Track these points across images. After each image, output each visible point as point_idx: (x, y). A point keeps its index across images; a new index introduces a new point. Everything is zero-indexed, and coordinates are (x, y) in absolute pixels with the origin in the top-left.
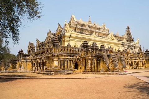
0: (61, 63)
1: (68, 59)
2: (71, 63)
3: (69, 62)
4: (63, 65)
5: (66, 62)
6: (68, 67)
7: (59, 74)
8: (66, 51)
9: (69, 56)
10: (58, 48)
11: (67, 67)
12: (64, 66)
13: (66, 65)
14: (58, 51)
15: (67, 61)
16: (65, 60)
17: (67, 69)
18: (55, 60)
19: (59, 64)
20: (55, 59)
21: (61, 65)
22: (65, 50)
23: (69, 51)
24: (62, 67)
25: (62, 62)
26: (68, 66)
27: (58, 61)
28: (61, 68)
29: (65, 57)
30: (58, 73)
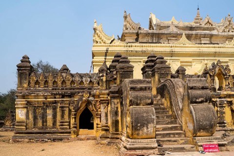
0: (35, 112)
1: (56, 102)
2: (67, 112)
3: (58, 110)
4: (43, 118)
5: (49, 112)
6: (58, 124)
7: (27, 140)
8: (50, 83)
9: (57, 96)
10: (26, 79)
11: (54, 123)
12: (44, 121)
13: (50, 117)
14: (25, 85)
15: (55, 109)
16: (46, 105)
17: (53, 127)
18: (18, 108)
19: (31, 116)
20: (17, 104)
21: (35, 118)
22: (46, 82)
23: (59, 83)
24: (40, 124)
25: (40, 111)
26: (58, 121)
27: (25, 110)
28: (35, 125)
29: (46, 98)
30: (22, 137)
